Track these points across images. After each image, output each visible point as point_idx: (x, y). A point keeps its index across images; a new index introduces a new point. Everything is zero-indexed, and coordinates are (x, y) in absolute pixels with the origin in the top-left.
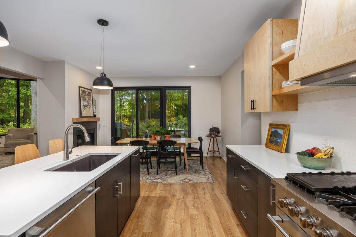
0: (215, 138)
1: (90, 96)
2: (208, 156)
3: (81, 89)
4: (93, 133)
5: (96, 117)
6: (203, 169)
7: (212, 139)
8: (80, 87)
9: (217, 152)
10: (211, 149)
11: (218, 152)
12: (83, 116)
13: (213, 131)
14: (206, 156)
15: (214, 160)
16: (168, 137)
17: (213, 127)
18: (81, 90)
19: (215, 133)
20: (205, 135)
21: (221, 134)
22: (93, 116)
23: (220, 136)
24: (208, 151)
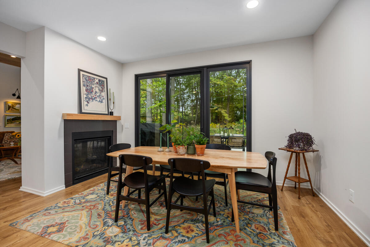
0: (301, 155)
1: (103, 86)
2: (285, 185)
3: (82, 73)
4: (111, 137)
5: (113, 115)
6: (277, 229)
7: (294, 155)
8: (79, 70)
9: (306, 181)
10: (292, 173)
11: (309, 183)
12: (83, 111)
13: (297, 141)
14: (282, 185)
15: (299, 198)
16: (200, 149)
17: (297, 131)
18: (83, 75)
19: (302, 144)
20: (280, 148)
21: (314, 147)
22: (107, 113)
23: (313, 151)
24: (286, 178)
